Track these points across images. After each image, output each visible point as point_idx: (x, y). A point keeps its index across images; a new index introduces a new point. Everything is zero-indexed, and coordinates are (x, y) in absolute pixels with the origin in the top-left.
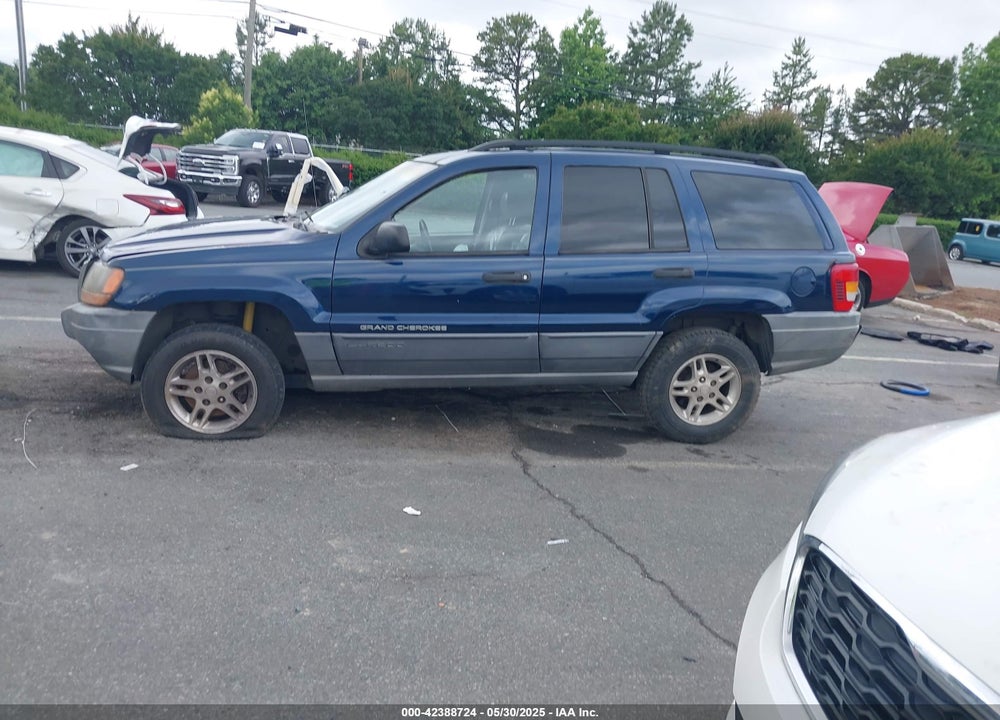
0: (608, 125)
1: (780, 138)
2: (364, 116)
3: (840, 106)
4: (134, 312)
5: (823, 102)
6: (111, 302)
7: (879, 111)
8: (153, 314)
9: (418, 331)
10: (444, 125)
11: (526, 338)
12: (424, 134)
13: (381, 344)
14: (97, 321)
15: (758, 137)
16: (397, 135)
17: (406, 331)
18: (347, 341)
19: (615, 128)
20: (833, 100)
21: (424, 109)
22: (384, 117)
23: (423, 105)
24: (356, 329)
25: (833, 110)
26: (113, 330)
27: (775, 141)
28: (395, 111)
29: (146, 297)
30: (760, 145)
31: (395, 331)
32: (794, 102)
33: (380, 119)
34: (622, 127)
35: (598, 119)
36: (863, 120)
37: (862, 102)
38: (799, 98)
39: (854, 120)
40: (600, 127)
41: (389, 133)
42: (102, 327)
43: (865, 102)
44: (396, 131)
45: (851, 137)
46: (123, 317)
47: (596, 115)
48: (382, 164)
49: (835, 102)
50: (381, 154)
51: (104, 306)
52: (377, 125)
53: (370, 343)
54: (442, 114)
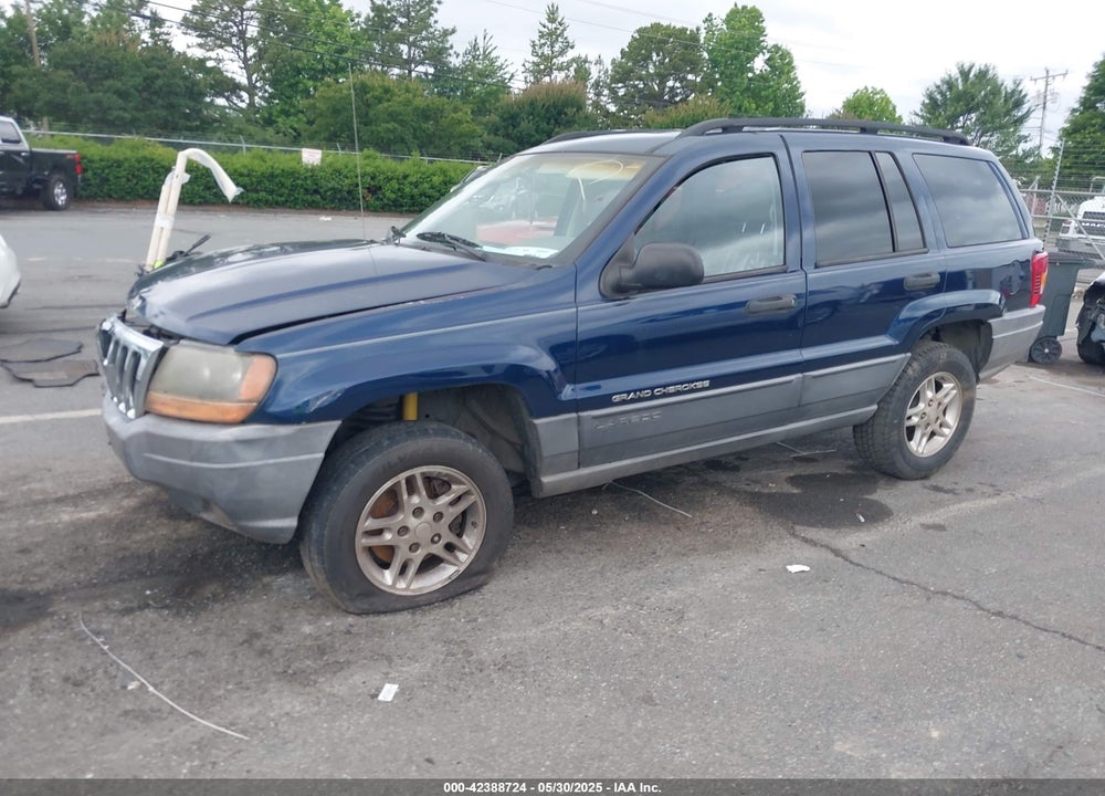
0: (389, 100)
1: (570, 111)
2: (78, 91)
3: (599, 77)
4: (304, 426)
5: (582, 73)
6: (261, 414)
7: (637, 83)
8: (336, 424)
9: (678, 393)
10: (188, 101)
11: (791, 381)
12: (163, 113)
13: (635, 418)
14: (241, 451)
15: (547, 110)
16: (127, 115)
17: (665, 395)
18: (596, 422)
19: (400, 102)
20: (592, 71)
21: (159, 82)
22: (106, 92)
23: (157, 77)
24: (605, 401)
25: (593, 81)
26: (271, 461)
27: (566, 114)
28: (119, 84)
29: (325, 398)
30: (549, 119)
31: (653, 397)
32: (555, 73)
33: (101, 94)
34: (408, 103)
35: (377, 93)
36: (622, 92)
37: (618, 73)
38: (560, 69)
39: (613, 92)
40: (380, 102)
41: (115, 113)
42: (251, 460)
43: (622, 74)
44: (125, 110)
45: (612, 108)
46: (287, 438)
47: (373, 89)
48: (116, 151)
49: (595, 73)
50: (112, 139)
51: (243, 422)
52: (98, 103)
53: (623, 419)
54: (184, 89)
